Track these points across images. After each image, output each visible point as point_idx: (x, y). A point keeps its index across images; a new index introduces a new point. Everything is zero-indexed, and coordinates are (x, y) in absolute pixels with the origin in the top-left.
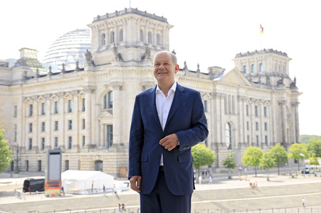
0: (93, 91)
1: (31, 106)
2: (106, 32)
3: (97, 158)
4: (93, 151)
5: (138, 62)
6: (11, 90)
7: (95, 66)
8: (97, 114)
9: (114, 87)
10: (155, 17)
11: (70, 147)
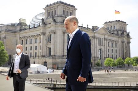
0: (44, 34)
1: (22, 41)
2: (50, 11)
3: (45, 61)
4: (43, 58)
5: (62, 23)
6: (15, 35)
7: (45, 24)
8: (46, 43)
9: (52, 32)
10: (69, 5)
11: (36, 57)
